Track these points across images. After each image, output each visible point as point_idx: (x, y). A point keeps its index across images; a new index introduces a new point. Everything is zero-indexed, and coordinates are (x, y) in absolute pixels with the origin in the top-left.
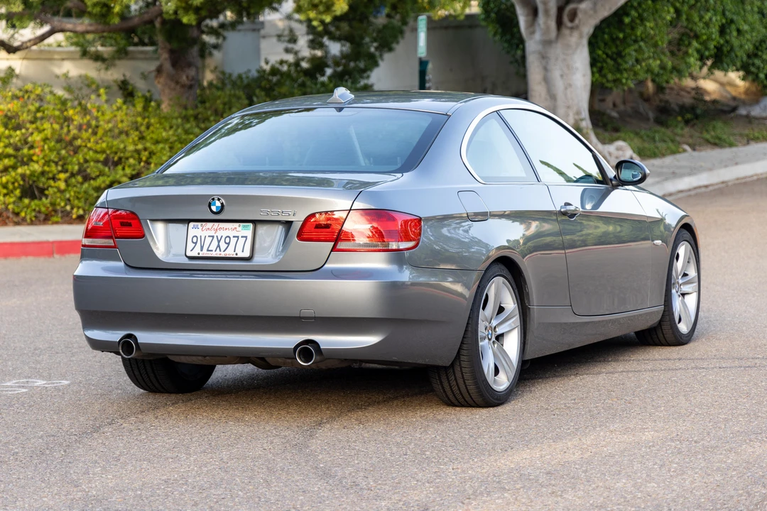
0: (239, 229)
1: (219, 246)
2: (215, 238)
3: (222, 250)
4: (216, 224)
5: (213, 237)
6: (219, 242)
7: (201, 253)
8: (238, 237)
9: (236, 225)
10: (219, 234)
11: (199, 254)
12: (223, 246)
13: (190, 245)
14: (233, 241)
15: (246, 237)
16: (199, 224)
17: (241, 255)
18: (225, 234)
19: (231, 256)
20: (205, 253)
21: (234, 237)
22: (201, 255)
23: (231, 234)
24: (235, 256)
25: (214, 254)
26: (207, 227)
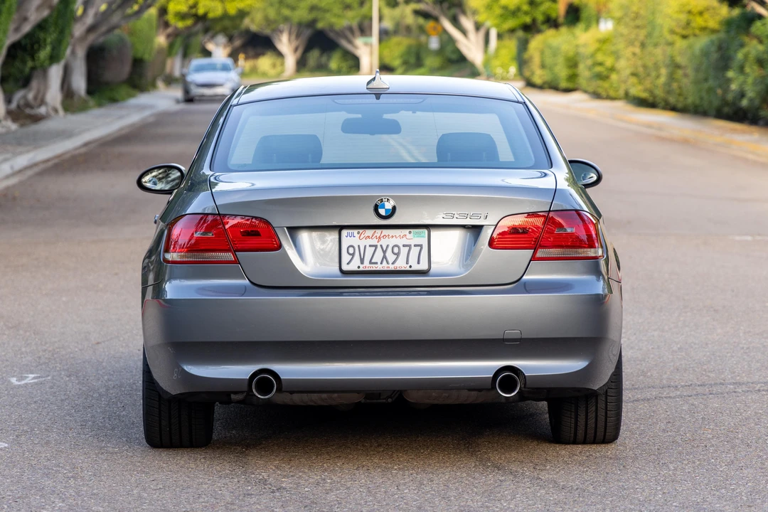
0: (409, 236)
1: (385, 257)
2: (379, 248)
3: (390, 262)
4: (378, 231)
5: (376, 246)
6: (384, 252)
7: (361, 266)
8: (409, 246)
9: (406, 231)
10: (384, 242)
11: (359, 267)
12: (391, 257)
13: (346, 258)
14: (404, 251)
15: (421, 246)
16: (355, 232)
17: (416, 267)
18: (392, 242)
19: (403, 269)
20: (366, 266)
21: (404, 246)
22: (361, 269)
23: (400, 242)
24: (408, 269)
25: (379, 267)
26: (366, 235)
